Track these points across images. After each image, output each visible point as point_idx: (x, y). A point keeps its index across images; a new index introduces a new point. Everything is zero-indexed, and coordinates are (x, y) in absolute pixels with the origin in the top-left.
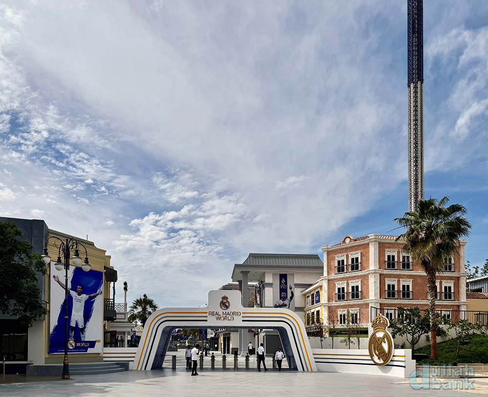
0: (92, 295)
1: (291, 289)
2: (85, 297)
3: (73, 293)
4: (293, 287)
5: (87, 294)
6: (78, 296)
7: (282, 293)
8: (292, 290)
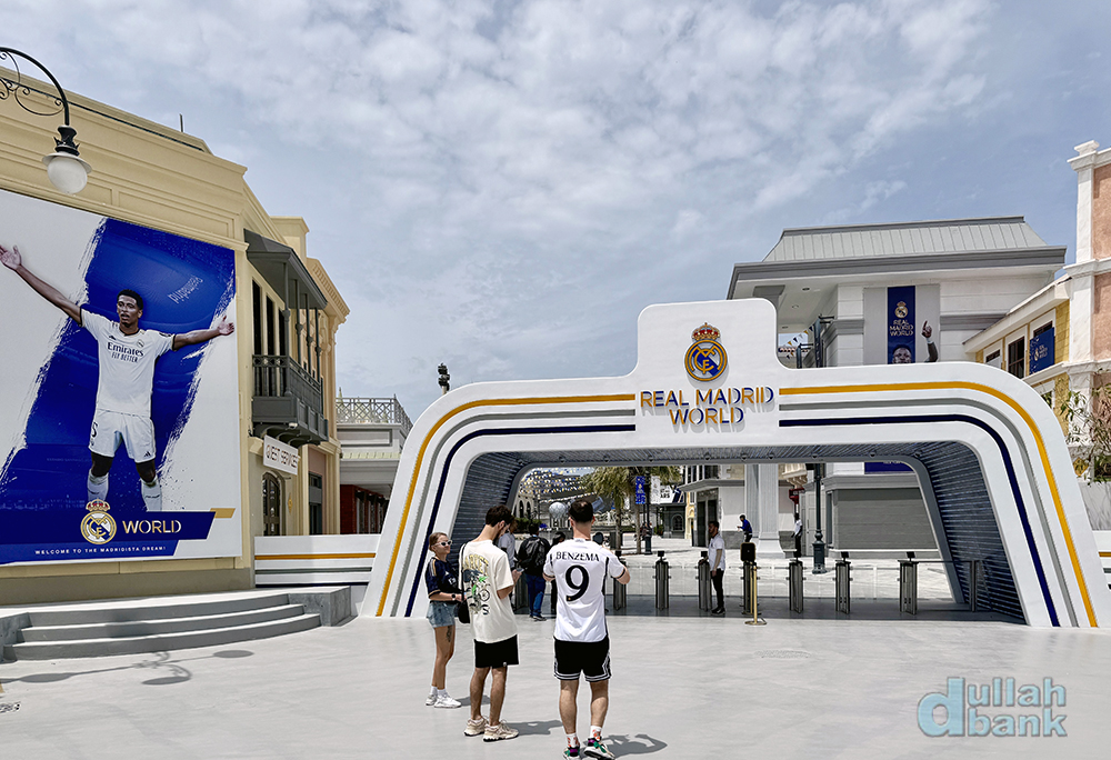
0: (190, 335)
1: (927, 334)
2: (154, 342)
3: (97, 324)
4: (935, 326)
5: (163, 331)
6: (120, 336)
7: (897, 352)
8: (932, 339)
